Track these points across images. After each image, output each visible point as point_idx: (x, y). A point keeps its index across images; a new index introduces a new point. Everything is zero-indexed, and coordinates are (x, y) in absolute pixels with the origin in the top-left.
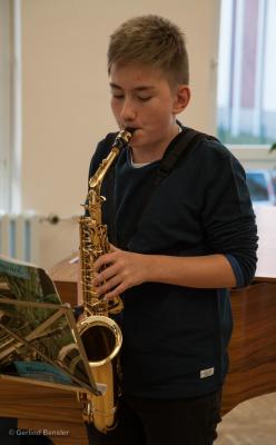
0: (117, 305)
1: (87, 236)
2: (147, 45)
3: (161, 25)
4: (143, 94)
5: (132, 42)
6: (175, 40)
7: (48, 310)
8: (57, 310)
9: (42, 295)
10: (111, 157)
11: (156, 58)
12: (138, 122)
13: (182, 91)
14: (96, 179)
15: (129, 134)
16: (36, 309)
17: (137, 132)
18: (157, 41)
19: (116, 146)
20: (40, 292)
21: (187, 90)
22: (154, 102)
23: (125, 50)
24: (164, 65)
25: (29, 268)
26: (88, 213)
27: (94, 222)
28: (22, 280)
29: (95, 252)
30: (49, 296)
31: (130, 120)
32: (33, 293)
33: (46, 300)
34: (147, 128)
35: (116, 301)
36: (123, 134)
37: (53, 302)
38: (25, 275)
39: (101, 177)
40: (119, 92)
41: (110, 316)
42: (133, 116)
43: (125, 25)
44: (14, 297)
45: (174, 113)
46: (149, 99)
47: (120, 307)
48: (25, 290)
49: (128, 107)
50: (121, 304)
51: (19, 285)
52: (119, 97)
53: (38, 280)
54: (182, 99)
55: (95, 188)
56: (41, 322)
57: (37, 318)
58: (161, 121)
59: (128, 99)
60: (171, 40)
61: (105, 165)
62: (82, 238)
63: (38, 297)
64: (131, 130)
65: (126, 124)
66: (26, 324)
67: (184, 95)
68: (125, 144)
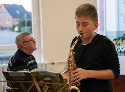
0: (79, 83)
1: (70, 64)
2: (86, 11)
3: (90, 6)
4: (85, 24)
5: (82, 10)
6: (94, 10)
7: (61, 85)
8: (64, 85)
9: (60, 81)
10: (76, 41)
11: (89, 14)
12: (84, 32)
13: (96, 24)
14: (72, 48)
15: (81, 35)
16: (58, 85)
17: (83, 35)
18: (89, 10)
19: (78, 39)
20: (59, 80)
21: (98, 23)
22: (88, 26)
23: (80, 12)
24: (91, 16)
25: (56, 73)
26: (70, 57)
27: (72, 60)
28: (54, 77)
29: (72, 68)
30: (62, 81)
31: (81, 31)
32: (57, 81)
33: (61, 82)
34: (86, 34)
35: (78, 82)
36: (80, 35)
37: (63, 83)
38: (55, 76)
39: (73, 47)
40: (78, 24)
41: (77, 86)
42: (82, 30)
43: (80, 6)
44: (52, 82)
45: (94, 30)
46: (87, 25)
47: (80, 84)
48: (55, 80)
49: (81, 28)
50: (80, 83)
51: (53, 79)
52: (78, 25)
53: (59, 77)
54: (96, 26)
55: (72, 50)
56: (60, 89)
57: (58, 88)
58: (90, 32)
59: (81, 25)
60: (93, 10)
61: (75, 44)
62: (68, 64)
63: (59, 82)
64: (82, 34)
65: (80, 33)
66: (55, 90)
67: (97, 24)
68: (80, 38)
